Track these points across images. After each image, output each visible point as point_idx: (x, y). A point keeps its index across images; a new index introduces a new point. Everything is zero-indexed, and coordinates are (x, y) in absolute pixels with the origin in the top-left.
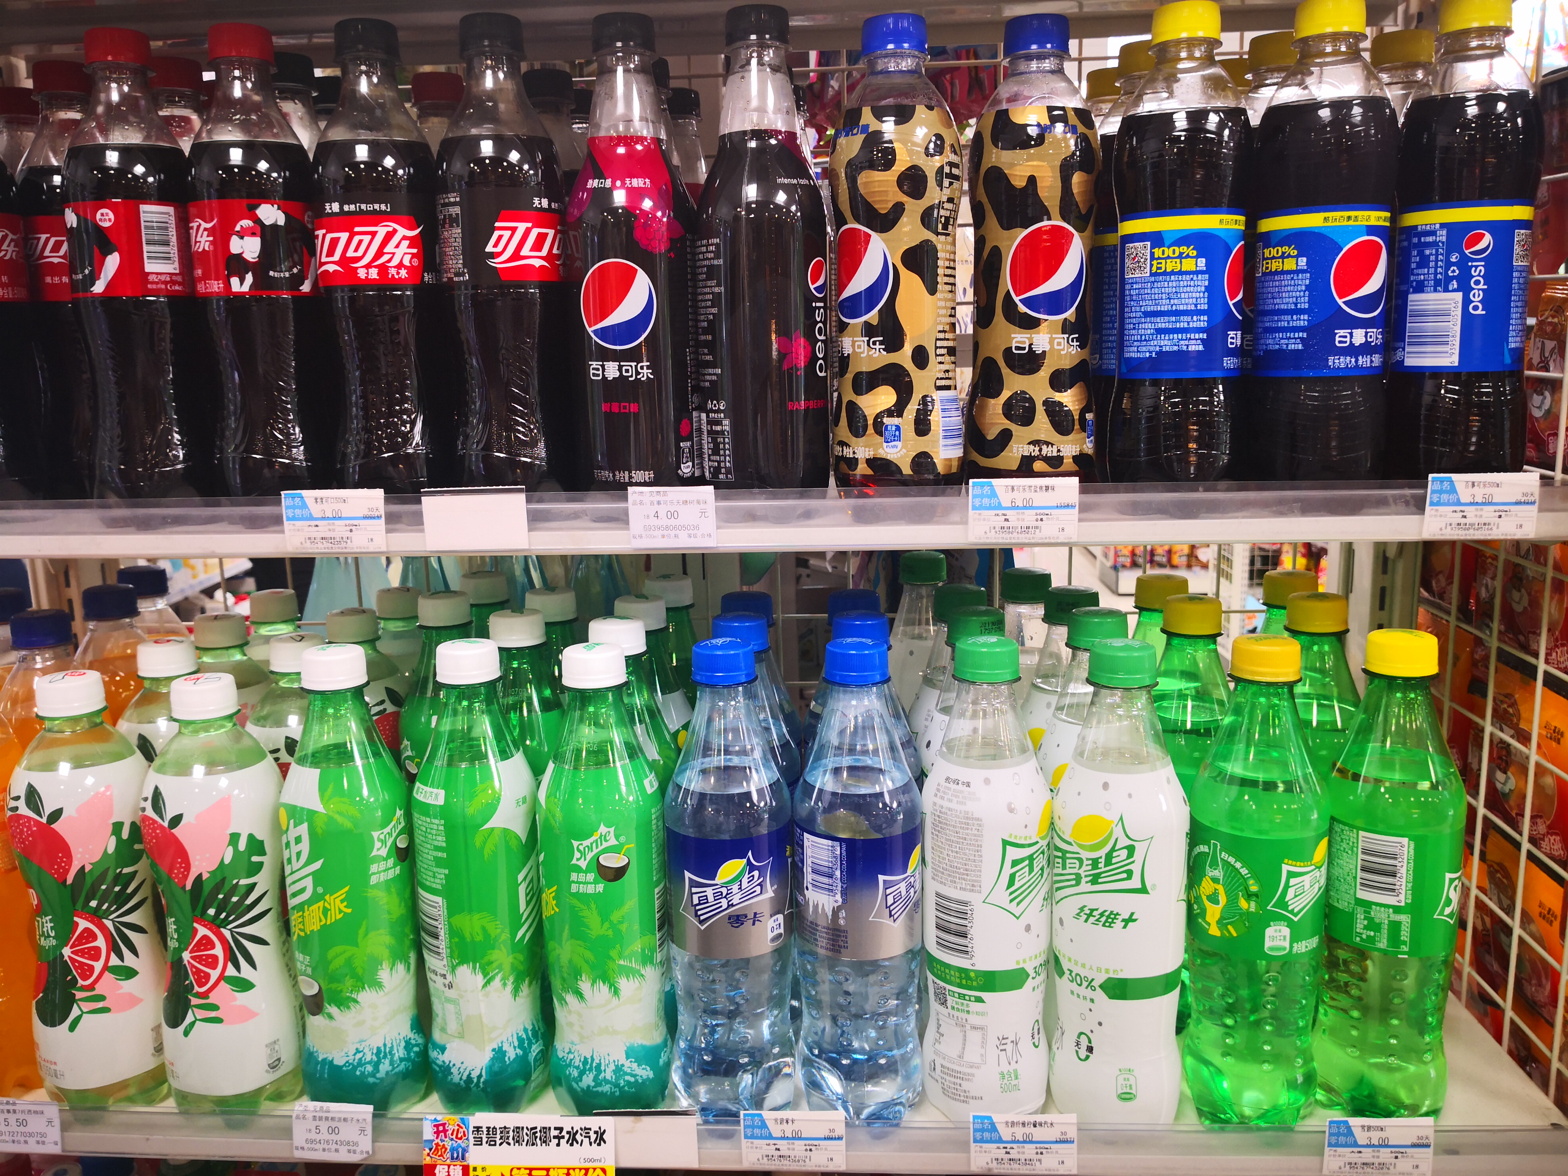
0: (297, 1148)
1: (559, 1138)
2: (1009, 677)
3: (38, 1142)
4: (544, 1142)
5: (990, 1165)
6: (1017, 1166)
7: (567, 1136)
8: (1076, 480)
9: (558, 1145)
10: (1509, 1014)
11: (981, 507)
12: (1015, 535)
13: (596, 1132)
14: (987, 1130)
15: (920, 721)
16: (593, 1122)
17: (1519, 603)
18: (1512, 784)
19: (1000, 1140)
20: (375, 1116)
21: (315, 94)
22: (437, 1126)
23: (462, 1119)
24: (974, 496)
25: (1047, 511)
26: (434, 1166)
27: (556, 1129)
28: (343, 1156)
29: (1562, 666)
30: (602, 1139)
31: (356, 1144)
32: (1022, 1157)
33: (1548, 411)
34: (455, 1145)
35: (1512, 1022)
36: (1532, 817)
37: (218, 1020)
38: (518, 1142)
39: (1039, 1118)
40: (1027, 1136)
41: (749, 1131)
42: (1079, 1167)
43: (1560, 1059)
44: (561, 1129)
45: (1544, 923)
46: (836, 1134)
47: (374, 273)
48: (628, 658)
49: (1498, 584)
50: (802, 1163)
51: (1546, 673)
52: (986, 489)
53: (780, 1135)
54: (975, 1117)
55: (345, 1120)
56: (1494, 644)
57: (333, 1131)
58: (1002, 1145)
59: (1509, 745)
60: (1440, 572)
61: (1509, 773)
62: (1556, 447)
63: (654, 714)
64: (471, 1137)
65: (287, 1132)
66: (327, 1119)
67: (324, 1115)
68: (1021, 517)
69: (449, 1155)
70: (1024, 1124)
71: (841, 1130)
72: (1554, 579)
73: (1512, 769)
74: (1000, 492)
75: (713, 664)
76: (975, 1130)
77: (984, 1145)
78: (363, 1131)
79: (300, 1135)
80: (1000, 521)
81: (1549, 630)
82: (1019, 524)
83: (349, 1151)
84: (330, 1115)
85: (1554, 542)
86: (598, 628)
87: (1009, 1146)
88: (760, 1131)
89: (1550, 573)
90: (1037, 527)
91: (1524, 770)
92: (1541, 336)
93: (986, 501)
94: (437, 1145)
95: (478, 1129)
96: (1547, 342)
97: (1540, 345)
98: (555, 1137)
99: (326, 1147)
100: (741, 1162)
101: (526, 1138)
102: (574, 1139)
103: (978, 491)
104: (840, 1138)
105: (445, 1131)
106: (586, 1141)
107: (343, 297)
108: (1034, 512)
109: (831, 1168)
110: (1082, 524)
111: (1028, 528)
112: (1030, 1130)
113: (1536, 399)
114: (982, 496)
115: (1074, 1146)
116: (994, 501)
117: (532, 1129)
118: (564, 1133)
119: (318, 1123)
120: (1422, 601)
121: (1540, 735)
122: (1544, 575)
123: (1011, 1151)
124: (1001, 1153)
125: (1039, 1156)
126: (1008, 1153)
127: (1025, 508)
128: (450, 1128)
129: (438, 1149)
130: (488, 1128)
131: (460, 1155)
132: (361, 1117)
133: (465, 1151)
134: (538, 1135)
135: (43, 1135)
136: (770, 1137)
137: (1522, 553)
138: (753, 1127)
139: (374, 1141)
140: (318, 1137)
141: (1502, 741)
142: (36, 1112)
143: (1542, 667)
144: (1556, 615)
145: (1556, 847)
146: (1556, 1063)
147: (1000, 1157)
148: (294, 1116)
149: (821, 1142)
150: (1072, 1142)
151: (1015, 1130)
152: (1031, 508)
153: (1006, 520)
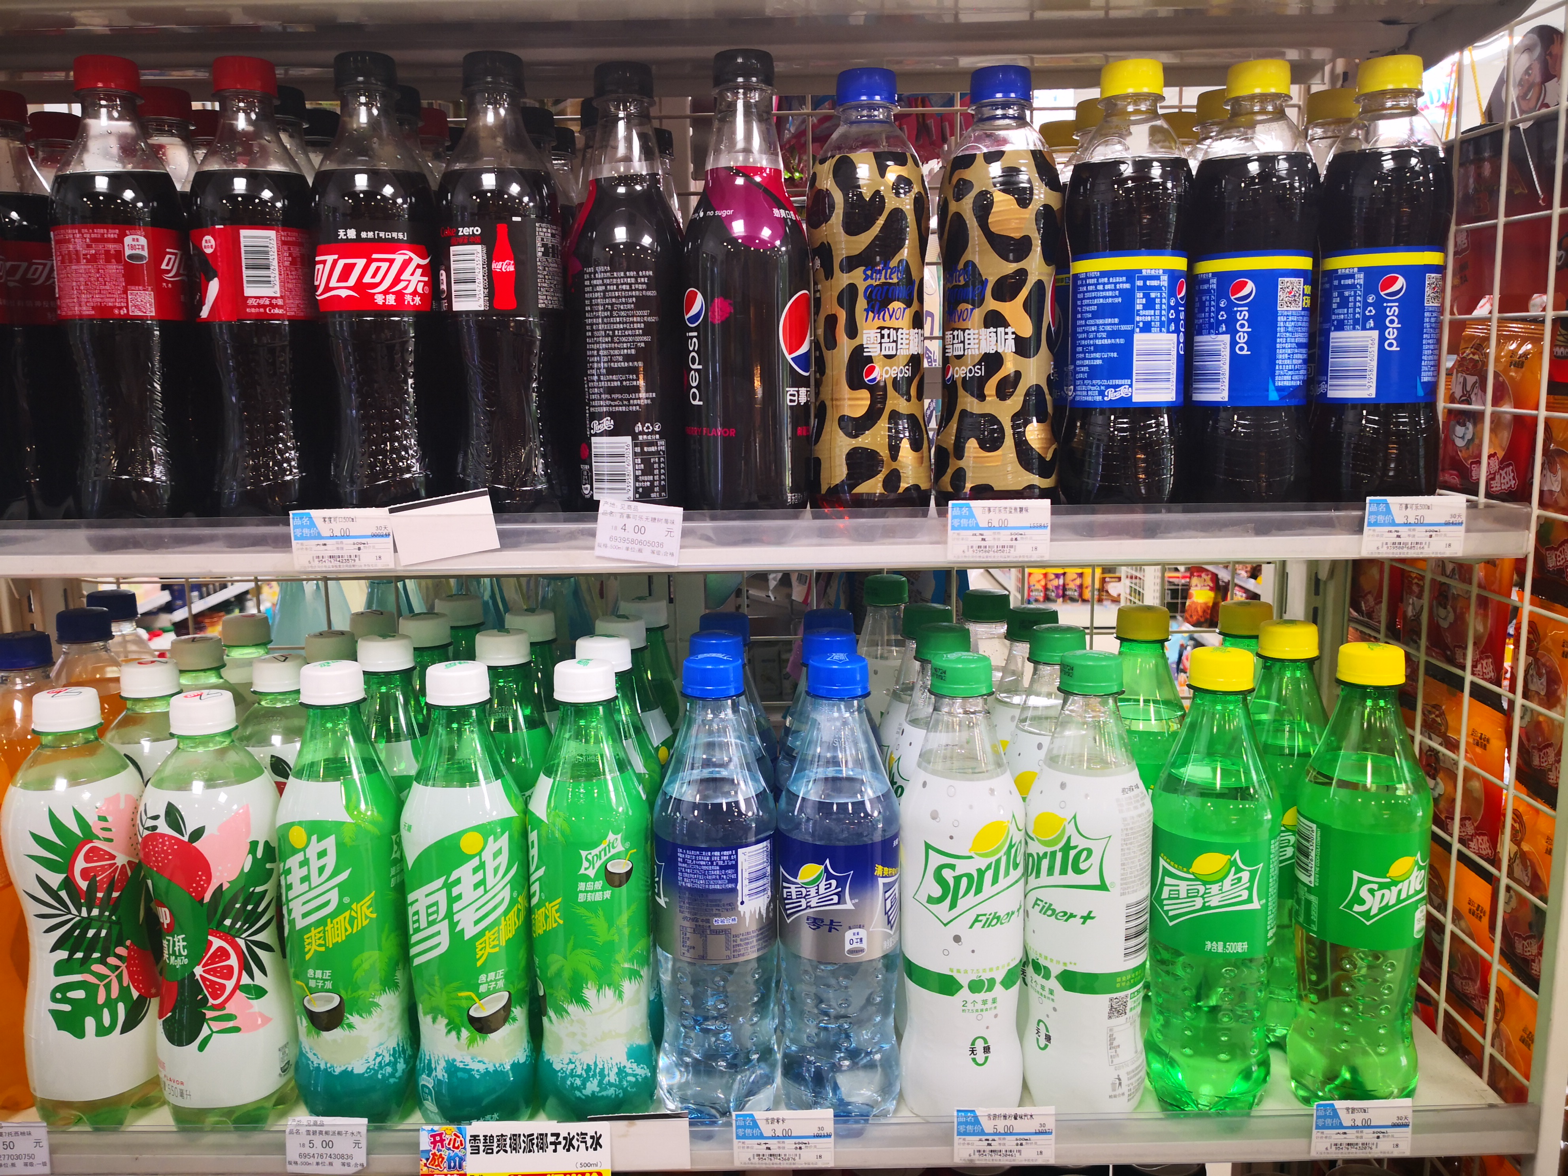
0: (290, 1163)
1: (555, 1144)
2: (984, 691)
3: (26, 1164)
4: (541, 1148)
5: (973, 1157)
6: (997, 1157)
7: (563, 1142)
8: (1047, 502)
9: (555, 1151)
10: (1443, 1006)
11: (960, 528)
12: (991, 554)
13: (592, 1137)
14: (971, 1123)
15: (890, 735)
16: (589, 1127)
17: (1445, 619)
18: (1441, 789)
19: (983, 1133)
20: (370, 1128)
21: (305, 126)
22: (433, 1136)
23: (459, 1129)
24: (954, 517)
25: (1021, 531)
27: (553, 1135)
28: (338, 1169)
29: (1488, 677)
30: (598, 1144)
31: (350, 1157)
32: (1003, 1148)
33: (1472, 441)
34: (452, 1154)
35: (1446, 1013)
36: (1462, 819)
37: (236, 1029)
38: (515, 1149)
39: (1019, 1110)
40: (1009, 1128)
41: (740, 1132)
42: (1056, 1157)
43: (1493, 1046)
44: (557, 1135)
46: (825, 1132)
47: (391, 300)
48: (617, 675)
49: (1425, 601)
50: (791, 1161)
51: (1472, 683)
52: (965, 510)
53: (770, 1134)
54: (958, 1111)
55: (339, 1133)
57: (327, 1144)
58: (984, 1138)
59: (1437, 752)
60: (1370, 593)
61: (1438, 780)
62: (1478, 475)
63: (639, 730)
64: (468, 1146)
65: (281, 1148)
66: (321, 1133)
67: (318, 1129)
68: (996, 536)
69: (446, 1165)
70: (1005, 1117)
71: (829, 1127)
72: (1479, 596)
73: (1441, 774)
74: (977, 513)
75: (705, 677)
76: (959, 1124)
77: (967, 1138)
78: (357, 1143)
79: (293, 1151)
80: (977, 541)
81: (1475, 644)
82: (995, 543)
83: (343, 1164)
84: (323, 1129)
85: (1479, 561)
87: (990, 1138)
88: (751, 1131)
89: (1475, 591)
90: (1011, 547)
91: (1453, 776)
92: (1462, 372)
93: (964, 522)
94: (434, 1154)
95: (475, 1138)
96: (1469, 378)
97: (1462, 380)
98: (552, 1143)
99: (320, 1160)
100: (733, 1162)
101: (523, 1145)
102: (571, 1145)
103: (957, 512)
104: (829, 1136)
105: (442, 1141)
106: (583, 1146)
107: (341, 324)
108: (1008, 532)
109: (820, 1164)
110: (1054, 543)
111: (1003, 547)
112: (1010, 1122)
113: (1459, 430)
114: (960, 517)
115: (1053, 1137)
116: (972, 522)
117: (529, 1136)
118: (561, 1139)
119: (311, 1137)
120: (1352, 620)
121: (1467, 743)
122: (1469, 593)
123: (993, 1143)
124: (983, 1145)
125: (1019, 1147)
126: (989, 1145)
127: (1000, 528)
128: (447, 1138)
129: (435, 1160)
130: (485, 1136)
131: (458, 1164)
132: (355, 1131)
133: (462, 1159)
134: (535, 1141)
135: (31, 1156)
136: (761, 1137)
138: (745, 1127)
139: (368, 1153)
140: (312, 1151)
141: (1431, 749)
142: (23, 1134)
143: (1469, 678)
144: (1481, 629)
145: (1483, 847)
146: (1488, 1050)
147: (982, 1149)
148: (288, 1131)
149: (810, 1140)
150: (1050, 1133)
151: (997, 1122)
152: (1006, 528)
153: (983, 540)
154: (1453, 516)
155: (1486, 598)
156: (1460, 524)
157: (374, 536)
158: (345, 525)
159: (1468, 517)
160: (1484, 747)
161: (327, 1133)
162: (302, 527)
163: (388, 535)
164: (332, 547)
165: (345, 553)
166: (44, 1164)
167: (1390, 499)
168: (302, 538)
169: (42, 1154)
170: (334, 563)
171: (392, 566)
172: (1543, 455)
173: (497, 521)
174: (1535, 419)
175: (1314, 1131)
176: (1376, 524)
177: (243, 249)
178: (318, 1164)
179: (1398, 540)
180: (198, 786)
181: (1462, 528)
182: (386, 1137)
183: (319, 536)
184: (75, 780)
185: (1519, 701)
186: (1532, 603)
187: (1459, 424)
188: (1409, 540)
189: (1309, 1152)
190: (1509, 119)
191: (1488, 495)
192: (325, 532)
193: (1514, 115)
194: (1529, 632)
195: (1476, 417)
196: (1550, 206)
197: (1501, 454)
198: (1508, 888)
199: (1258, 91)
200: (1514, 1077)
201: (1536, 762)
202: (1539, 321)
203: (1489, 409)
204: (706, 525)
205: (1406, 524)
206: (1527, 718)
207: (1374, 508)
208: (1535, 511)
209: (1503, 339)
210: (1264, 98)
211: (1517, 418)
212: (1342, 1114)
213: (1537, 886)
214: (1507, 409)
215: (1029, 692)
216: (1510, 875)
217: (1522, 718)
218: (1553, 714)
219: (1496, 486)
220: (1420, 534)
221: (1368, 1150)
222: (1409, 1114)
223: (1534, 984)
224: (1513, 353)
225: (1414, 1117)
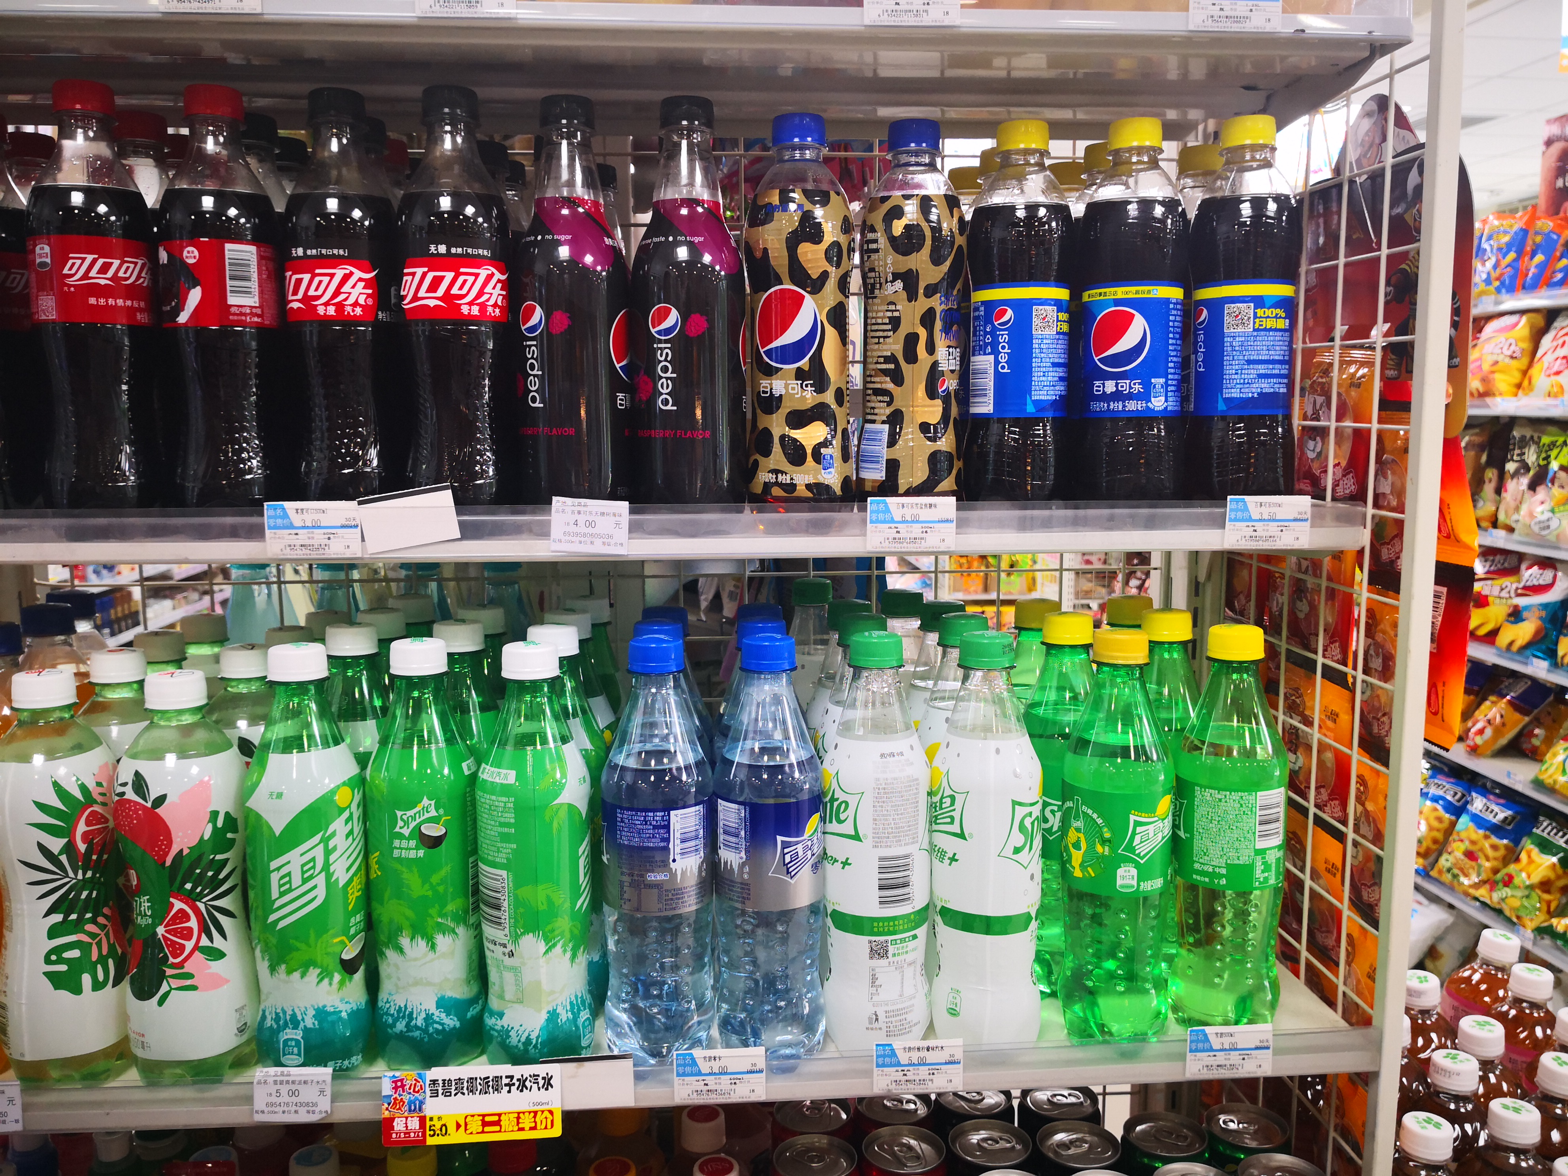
0: (257, 1112)
1: (509, 1085)
2: (896, 664)
4: (497, 1090)
5: (890, 1087)
6: (912, 1086)
7: (517, 1084)
8: (953, 499)
9: (509, 1092)
10: (1304, 954)
11: (877, 521)
12: (905, 543)
13: (544, 1078)
14: (888, 1056)
16: (541, 1069)
17: (1301, 611)
18: (1300, 763)
19: (899, 1064)
20: (335, 1077)
23: (419, 1075)
24: (871, 512)
25: (930, 525)
26: (392, 1120)
27: (507, 1077)
28: (303, 1117)
29: (1336, 658)
30: (549, 1084)
31: (315, 1105)
32: (917, 1078)
33: (1320, 454)
34: (413, 1098)
35: (1307, 959)
36: (1317, 788)
37: (193, 988)
38: (472, 1091)
39: (931, 1043)
40: (922, 1059)
41: (681, 1070)
42: (964, 1085)
43: (1345, 984)
44: (512, 1077)
45: (1329, 875)
46: (758, 1068)
48: (562, 660)
50: (727, 1096)
51: (1324, 666)
52: (882, 506)
53: (708, 1071)
54: (877, 1045)
55: (305, 1082)
56: (1283, 645)
57: (293, 1093)
58: (900, 1069)
59: (1297, 729)
60: (1241, 593)
61: (1298, 753)
62: (1326, 482)
64: (428, 1090)
65: (249, 1099)
66: (288, 1082)
67: (285, 1079)
68: (909, 529)
69: (407, 1108)
70: (918, 1049)
71: (761, 1064)
72: (1327, 588)
73: (1299, 748)
74: (892, 508)
76: (878, 1056)
77: (885, 1069)
78: (322, 1092)
79: (259, 1103)
80: (892, 533)
81: (1325, 630)
82: (908, 535)
83: (308, 1112)
84: (291, 1079)
86: (534, 632)
87: (906, 1068)
88: (690, 1068)
89: (1324, 583)
90: (922, 538)
91: (1309, 748)
93: (881, 516)
94: (395, 1099)
95: (434, 1082)
98: (506, 1085)
99: (286, 1109)
100: (673, 1098)
101: (479, 1087)
102: (524, 1086)
103: (875, 507)
104: (761, 1071)
105: (403, 1086)
106: (535, 1086)
107: (311, 331)
108: (920, 525)
109: (753, 1098)
110: (958, 535)
111: (915, 538)
112: (923, 1053)
113: (1311, 444)
114: (878, 512)
115: (961, 1066)
116: (888, 517)
117: (485, 1079)
118: (515, 1081)
119: (278, 1087)
121: (1321, 720)
122: (1319, 585)
123: (908, 1073)
124: (899, 1076)
125: (931, 1077)
126: (905, 1075)
127: (913, 522)
128: (408, 1083)
129: (396, 1104)
130: (444, 1080)
131: (417, 1108)
132: (320, 1079)
133: (422, 1103)
134: (491, 1083)
135: (5, 1114)
136: (700, 1073)
137: (1303, 568)
138: (685, 1065)
139: (332, 1102)
140: (278, 1100)
141: (1292, 727)
143: (1320, 660)
145: (1335, 809)
146: (1341, 988)
147: (898, 1079)
148: (255, 1081)
149: (744, 1076)
150: (959, 1063)
151: (912, 1054)
152: (918, 522)
153: (898, 532)
154: (1300, 513)
155: (1333, 589)
156: (1306, 520)
157: (343, 527)
158: (316, 517)
159: (1313, 516)
160: (1335, 721)
161: (293, 1082)
162: (275, 517)
163: (356, 526)
164: (303, 537)
165: (315, 542)
166: (17, 1121)
167: (1247, 498)
168: (276, 527)
169: (15, 1112)
170: (305, 551)
171: (359, 555)
172: (1377, 462)
173: (459, 513)
174: (1369, 431)
175: (1188, 1054)
176: (1236, 520)
177: (227, 261)
178: (284, 1112)
179: (1254, 534)
180: (171, 759)
181: (1308, 524)
182: (350, 1087)
183: (291, 526)
184: (51, 755)
185: (1360, 676)
186: (1369, 591)
187: (1310, 438)
188: (1264, 534)
189: (1184, 1074)
190: (1347, 174)
191: (1334, 499)
192: (297, 522)
193: (1351, 170)
194: (1367, 617)
195: (1323, 432)
196: (1379, 249)
197: (1344, 463)
198: (1355, 844)
199: (1135, 144)
200: (1363, 1010)
201: (1376, 730)
202: (1372, 348)
203: (1333, 425)
204: (652, 519)
205: (1260, 520)
206: (1368, 693)
207: (1234, 506)
208: (1370, 511)
209: (1345, 364)
210: (1140, 150)
211: (1357, 432)
212: (1212, 1038)
213: (1378, 838)
214: (1348, 424)
215: (938, 678)
216: (1356, 830)
217: (1363, 693)
218: (1387, 686)
219: (1340, 491)
220: (1273, 528)
221: (1235, 1071)
222: (1270, 1037)
223: (1375, 924)
224: (1354, 375)
225: (1274, 1041)
